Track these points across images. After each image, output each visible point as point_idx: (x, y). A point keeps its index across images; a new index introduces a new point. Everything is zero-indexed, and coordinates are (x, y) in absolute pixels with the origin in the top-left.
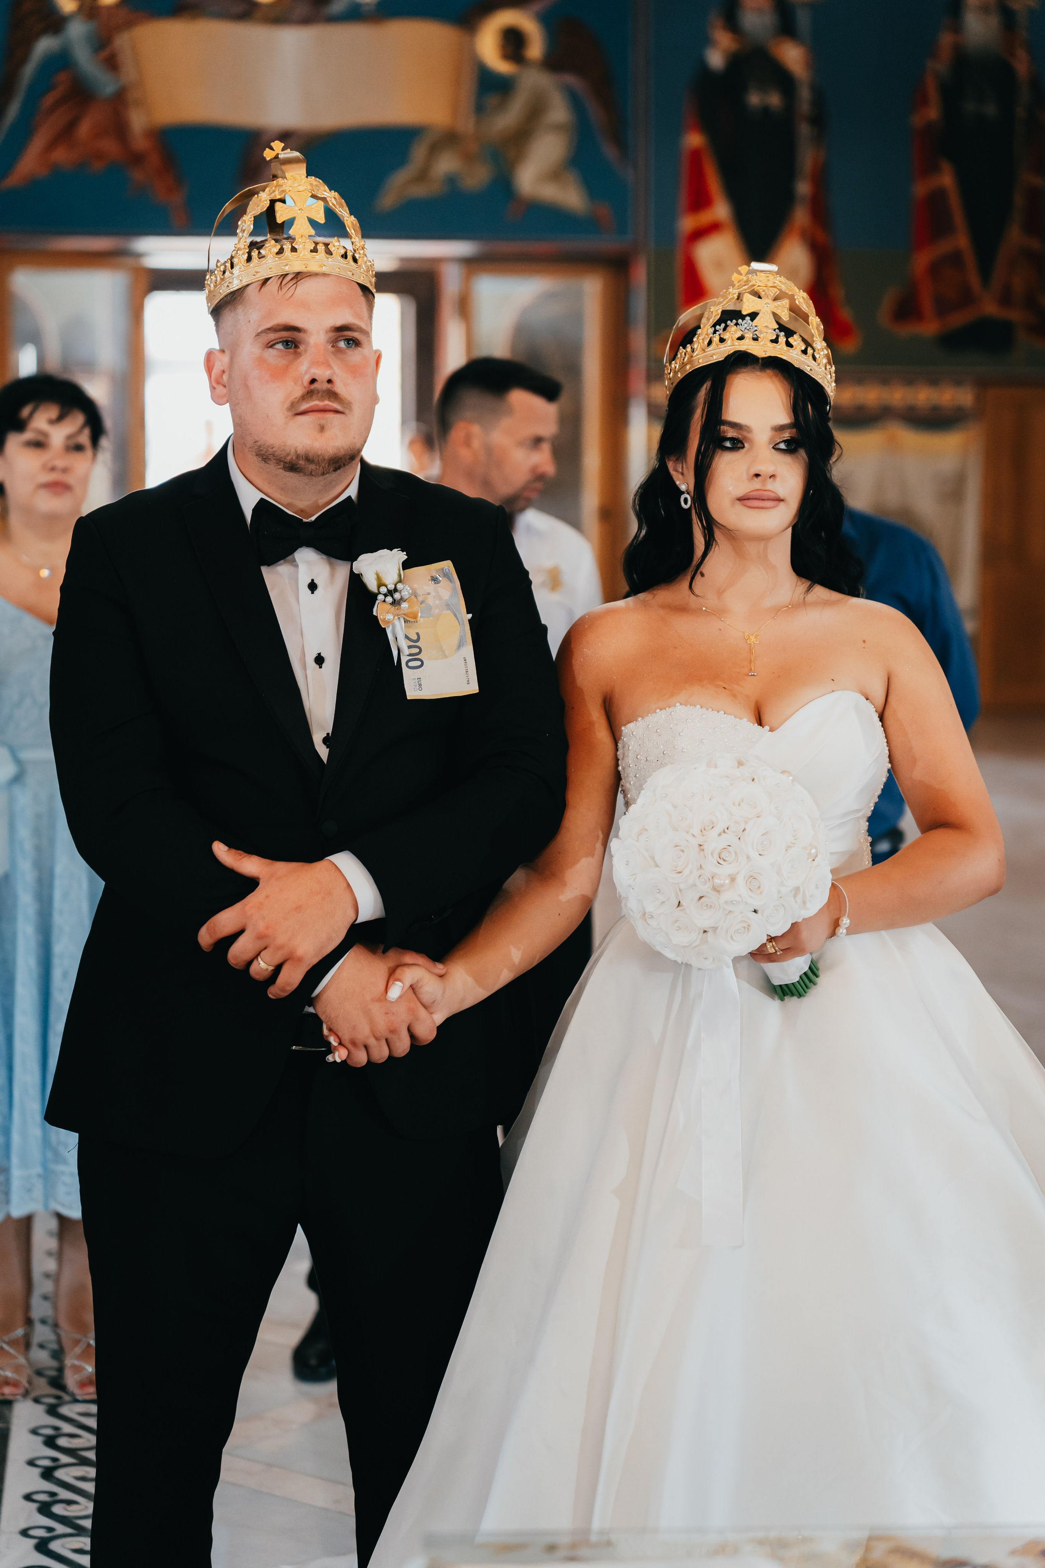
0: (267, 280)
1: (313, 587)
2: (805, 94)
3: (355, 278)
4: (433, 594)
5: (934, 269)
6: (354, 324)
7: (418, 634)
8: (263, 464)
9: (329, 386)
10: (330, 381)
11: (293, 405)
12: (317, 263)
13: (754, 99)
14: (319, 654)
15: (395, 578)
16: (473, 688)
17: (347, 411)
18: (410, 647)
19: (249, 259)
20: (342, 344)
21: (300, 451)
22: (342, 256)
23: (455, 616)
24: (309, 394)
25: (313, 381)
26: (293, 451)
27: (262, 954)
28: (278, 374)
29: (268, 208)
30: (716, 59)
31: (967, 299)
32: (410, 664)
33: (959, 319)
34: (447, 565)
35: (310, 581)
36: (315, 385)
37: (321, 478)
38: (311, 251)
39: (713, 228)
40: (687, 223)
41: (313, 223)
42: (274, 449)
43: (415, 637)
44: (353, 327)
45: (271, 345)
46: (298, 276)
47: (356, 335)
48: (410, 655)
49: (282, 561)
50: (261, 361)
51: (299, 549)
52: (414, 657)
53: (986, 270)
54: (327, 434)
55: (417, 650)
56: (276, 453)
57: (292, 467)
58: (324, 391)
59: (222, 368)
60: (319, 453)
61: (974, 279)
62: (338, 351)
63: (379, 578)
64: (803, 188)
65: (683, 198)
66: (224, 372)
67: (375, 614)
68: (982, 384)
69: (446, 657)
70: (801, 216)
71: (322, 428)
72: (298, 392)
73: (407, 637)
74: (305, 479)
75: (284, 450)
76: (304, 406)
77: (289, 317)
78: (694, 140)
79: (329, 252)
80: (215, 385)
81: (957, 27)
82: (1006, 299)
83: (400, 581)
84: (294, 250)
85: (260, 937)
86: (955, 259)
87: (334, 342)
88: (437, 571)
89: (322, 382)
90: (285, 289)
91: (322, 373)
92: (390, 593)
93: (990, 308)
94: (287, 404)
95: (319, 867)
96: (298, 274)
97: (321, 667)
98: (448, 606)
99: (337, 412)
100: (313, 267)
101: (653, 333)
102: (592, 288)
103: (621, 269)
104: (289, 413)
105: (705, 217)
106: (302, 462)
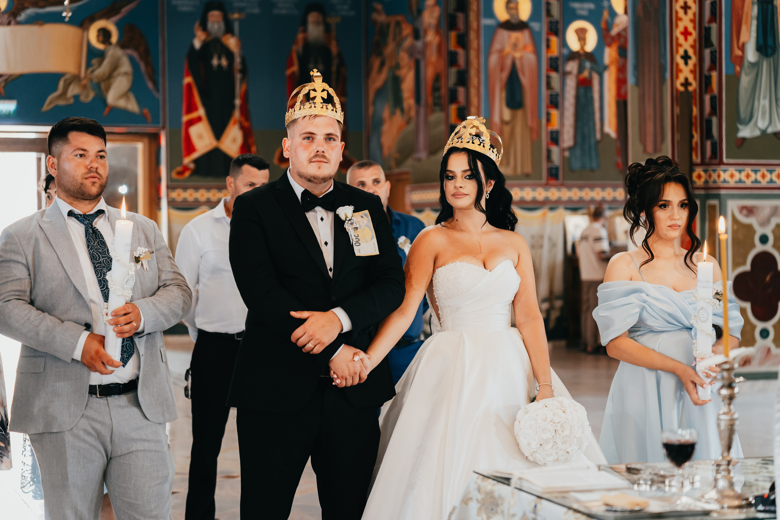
0: (305, 117)
1: (322, 219)
2: (238, 60)
3: (335, 118)
4: (361, 222)
6: (333, 133)
7: (358, 235)
8: (300, 178)
9: (323, 153)
10: (323, 152)
11: (310, 159)
12: (324, 112)
13: (215, 62)
14: (326, 241)
15: (351, 215)
16: (377, 253)
17: (329, 162)
18: (356, 239)
19: (300, 109)
20: (328, 140)
21: (312, 175)
22: (332, 110)
23: (370, 229)
24: (316, 156)
25: (318, 152)
26: (309, 175)
27: (310, 342)
29: (308, 92)
30: (197, 44)
32: (356, 244)
34: (367, 212)
35: (321, 217)
36: (318, 153)
37: (320, 184)
38: (321, 108)
39: (199, 119)
40: (185, 118)
41: (323, 98)
42: (304, 174)
43: (357, 236)
44: (333, 134)
45: (304, 139)
46: (316, 116)
47: (334, 137)
48: (356, 241)
49: (310, 211)
50: (301, 144)
51: (316, 207)
52: (357, 242)
54: (322, 170)
55: (358, 240)
56: (304, 175)
57: (310, 180)
58: (321, 155)
59: (288, 145)
60: (318, 176)
62: (327, 142)
63: (346, 215)
64: (238, 102)
65: (184, 109)
66: (289, 146)
67: (345, 227)
69: (367, 242)
70: (237, 114)
71: (319, 168)
72: (312, 155)
73: (355, 236)
74: (314, 185)
75: (306, 174)
76: (314, 160)
77: (311, 129)
78: (188, 80)
79: (327, 109)
80: (286, 151)
81: (305, 31)
83: (352, 216)
84: (315, 107)
85: (311, 336)
87: (326, 139)
88: (363, 214)
89: (321, 152)
90: (311, 120)
91: (320, 149)
92: (350, 220)
94: (308, 158)
95: (329, 313)
96: (316, 115)
97: (327, 246)
98: (367, 226)
99: (325, 162)
100: (320, 113)
101: (170, 169)
102: (140, 147)
103: (154, 138)
104: (309, 162)
105: (194, 115)
106: (312, 179)
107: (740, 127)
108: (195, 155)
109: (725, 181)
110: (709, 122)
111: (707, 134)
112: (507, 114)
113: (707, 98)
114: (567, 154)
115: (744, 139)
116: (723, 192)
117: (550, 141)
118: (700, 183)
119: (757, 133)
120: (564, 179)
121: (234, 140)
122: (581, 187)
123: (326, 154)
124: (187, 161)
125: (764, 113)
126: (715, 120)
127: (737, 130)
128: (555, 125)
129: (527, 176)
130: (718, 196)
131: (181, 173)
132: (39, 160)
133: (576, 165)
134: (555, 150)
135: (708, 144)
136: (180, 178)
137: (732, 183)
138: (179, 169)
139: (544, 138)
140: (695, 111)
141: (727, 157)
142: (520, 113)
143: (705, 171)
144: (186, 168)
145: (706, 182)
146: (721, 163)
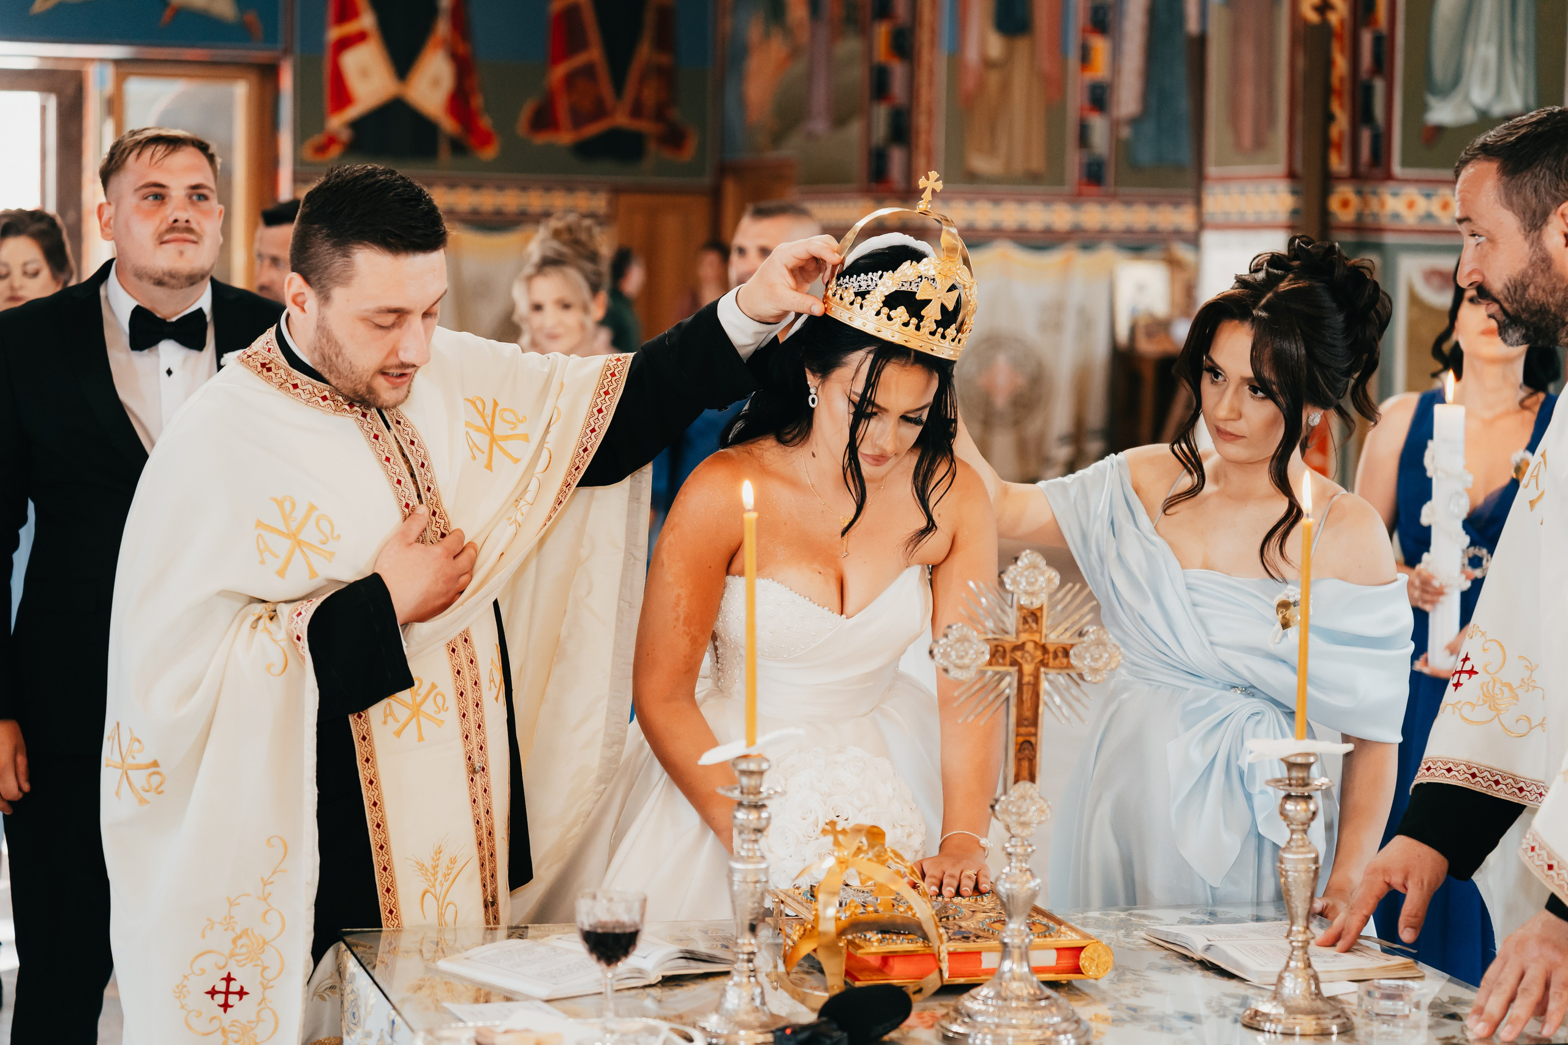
1: (170, 371)
5: (570, 80)
8: (139, 280)
9: (187, 224)
10: (187, 221)
11: (160, 236)
17: (201, 241)
20: (195, 198)
21: (165, 270)
24: (172, 229)
25: (176, 221)
26: (159, 270)
28: (148, 215)
31: (600, 111)
33: (592, 130)
35: (168, 366)
36: (177, 224)
37: (180, 291)
39: (360, 37)
40: (334, 33)
42: (147, 269)
44: (204, 184)
45: (144, 197)
47: (205, 191)
50: (138, 208)
51: (163, 340)
53: (619, 82)
54: (185, 258)
56: (148, 272)
57: (160, 283)
58: (183, 228)
59: (110, 215)
60: (179, 271)
61: (606, 88)
62: (192, 203)
65: (331, 12)
66: (111, 218)
68: (616, 191)
70: (443, 28)
71: (181, 254)
72: (164, 227)
74: (171, 291)
75: (153, 270)
76: (167, 237)
77: (156, 177)
82: (637, 111)
86: (588, 71)
87: (190, 197)
89: (182, 222)
90: (155, 159)
91: (182, 216)
93: (621, 119)
94: (156, 235)
99: (194, 242)
101: (300, 137)
102: (240, 92)
103: (267, 74)
104: (158, 242)
105: (351, 28)
106: (166, 279)
107: (1432, 101)
108: (352, 112)
109: (1396, 216)
110: (1367, 91)
111: (1362, 114)
112: (995, 46)
113: (1367, 39)
114: (1125, 132)
115: (1439, 130)
116: (1389, 239)
117: (1087, 103)
118: (1345, 216)
119: (1469, 115)
120: (1116, 184)
121: (436, 82)
122: (1153, 203)
123: (194, 225)
124: (337, 123)
125: (1485, 74)
126: (1379, 85)
127: (1425, 108)
128: (1100, 69)
129: (1033, 178)
130: (1378, 247)
131: (322, 149)
132: (43, 109)
133: (1145, 155)
134: (1099, 125)
135: (1366, 136)
136: (318, 159)
137: (1410, 219)
138: (318, 139)
139: (1076, 99)
140: (1341, 64)
141: (1405, 164)
142: (1022, 45)
143: (1359, 193)
144: (332, 140)
145: (1360, 216)
146: (1389, 176)
